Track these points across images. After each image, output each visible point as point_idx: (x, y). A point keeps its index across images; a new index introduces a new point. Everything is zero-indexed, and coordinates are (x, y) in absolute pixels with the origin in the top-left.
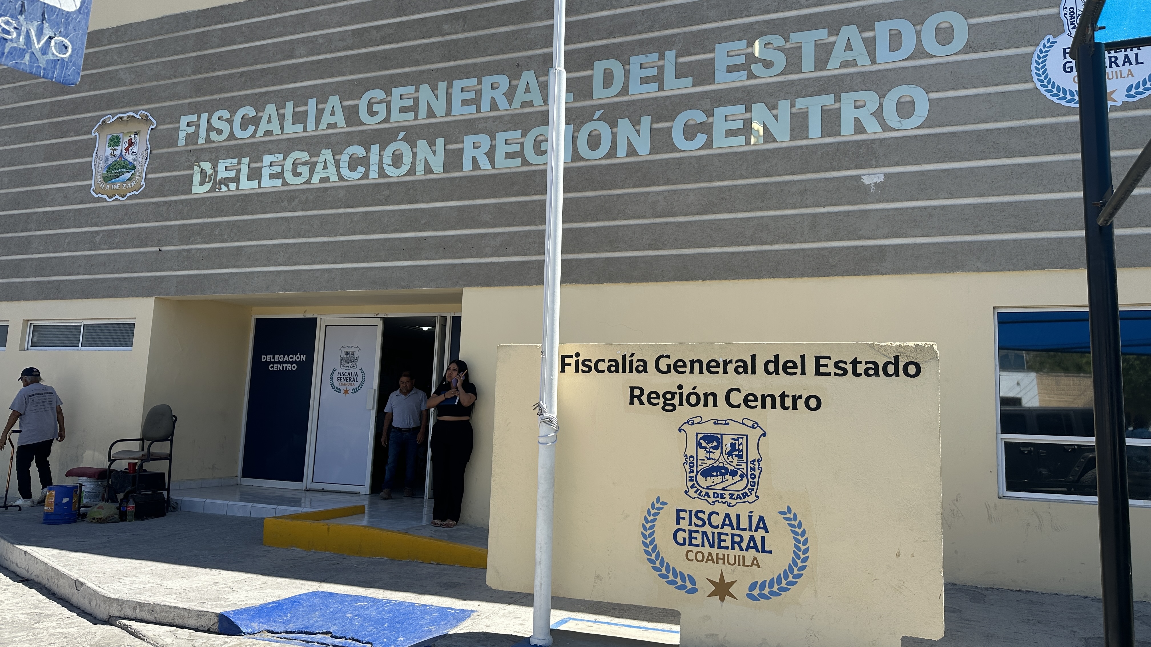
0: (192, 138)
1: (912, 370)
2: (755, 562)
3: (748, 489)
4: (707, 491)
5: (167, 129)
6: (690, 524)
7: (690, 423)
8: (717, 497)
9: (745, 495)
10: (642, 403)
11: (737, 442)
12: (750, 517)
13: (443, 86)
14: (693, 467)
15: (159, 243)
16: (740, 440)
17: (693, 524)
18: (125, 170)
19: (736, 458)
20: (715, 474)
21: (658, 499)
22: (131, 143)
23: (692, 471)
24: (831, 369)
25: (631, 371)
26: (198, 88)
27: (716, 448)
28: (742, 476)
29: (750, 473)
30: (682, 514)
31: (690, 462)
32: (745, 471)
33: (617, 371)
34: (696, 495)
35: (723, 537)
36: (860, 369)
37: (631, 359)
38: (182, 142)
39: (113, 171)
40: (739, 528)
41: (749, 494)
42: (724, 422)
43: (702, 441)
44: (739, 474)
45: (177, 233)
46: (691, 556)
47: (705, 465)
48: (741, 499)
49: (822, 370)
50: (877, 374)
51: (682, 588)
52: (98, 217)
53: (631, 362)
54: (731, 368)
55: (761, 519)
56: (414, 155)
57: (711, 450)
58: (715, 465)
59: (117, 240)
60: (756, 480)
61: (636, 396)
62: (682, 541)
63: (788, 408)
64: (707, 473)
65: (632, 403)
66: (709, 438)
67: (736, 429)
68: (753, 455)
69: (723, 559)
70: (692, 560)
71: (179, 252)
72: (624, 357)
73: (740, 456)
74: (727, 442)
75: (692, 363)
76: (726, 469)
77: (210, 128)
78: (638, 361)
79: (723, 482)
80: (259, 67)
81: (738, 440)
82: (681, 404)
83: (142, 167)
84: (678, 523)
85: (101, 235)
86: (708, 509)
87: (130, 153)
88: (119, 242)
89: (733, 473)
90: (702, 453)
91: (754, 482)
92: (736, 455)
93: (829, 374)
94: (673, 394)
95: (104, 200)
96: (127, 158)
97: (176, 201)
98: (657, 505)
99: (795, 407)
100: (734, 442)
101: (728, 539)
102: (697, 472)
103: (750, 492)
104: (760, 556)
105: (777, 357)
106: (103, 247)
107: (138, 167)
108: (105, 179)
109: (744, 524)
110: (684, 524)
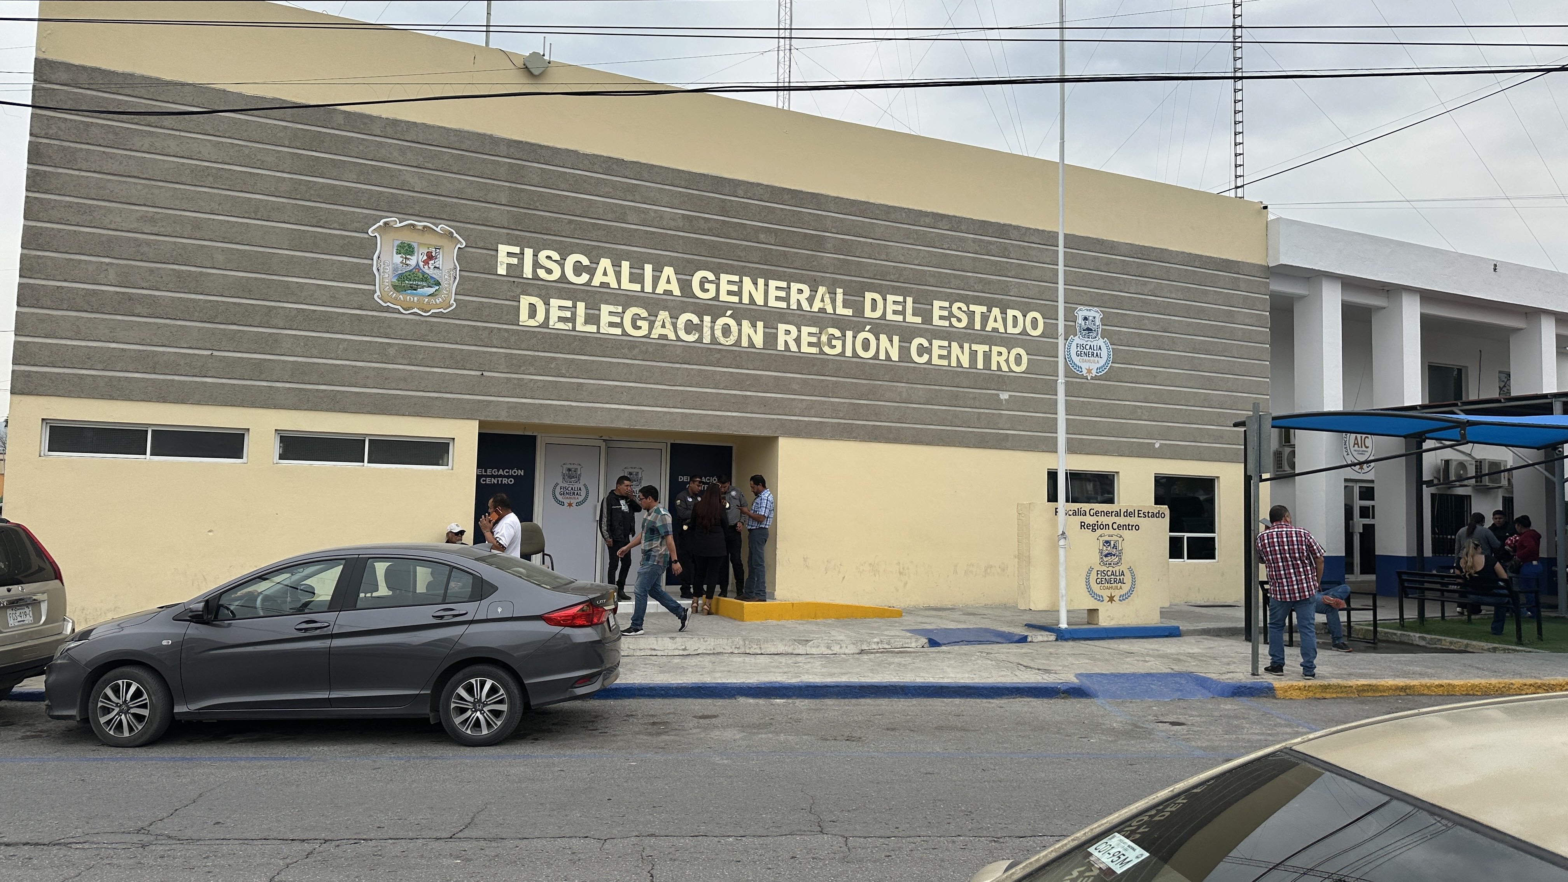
0: (514, 270)
1: (1163, 515)
2: (1121, 588)
3: (1119, 561)
4: (1106, 562)
5: (482, 254)
6: (1101, 576)
7: (1101, 536)
8: (1109, 565)
9: (1118, 563)
10: (1085, 529)
12: (1119, 571)
13: (761, 282)
15: (480, 368)
16: (1116, 542)
18: (425, 284)
20: (1109, 556)
21: (1091, 567)
23: (1101, 555)
24: (1142, 515)
27: (1109, 546)
28: (1117, 556)
29: (1119, 555)
30: (1098, 572)
31: (1101, 552)
32: (1117, 554)
34: (1103, 564)
35: (1111, 580)
36: (1150, 515)
38: (501, 271)
39: (407, 282)
40: (1116, 576)
42: (1112, 536)
43: (1105, 543)
45: (503, 359)
46: (1102, 588)
47: (1105, 553)
48: (1116, 564)
49: (1139, 515)
51: (1099, 600)
54: (1113, 514)
55: (1123, 571)
56: (740, 330)
57: (1107, 546)
58: (1108, 552)
59: (421, 357)
60: (1121, 557)
61: (1083, 526)
62: (1099, 583)
63: (1130, 530)
64: (1106, 556)
65: (1081, 528)
66: (1107, 542)
67: (1115, 538)
68: (1120, 548)
69: (1111, 588)
71: (508, 379)
74: (1112, 543)
76: (1112, 554)
77: (536, 265)
79: (1111, 558)
80: (590, 220)
82: (1098, 529)
83: (449, 286)
84: (1097, 576)
85: (398, 348)
86: (1107, 570)
87: (432, 267)
89: (1114, 555)
90: (1104, 548)
92: (1115, 548)
94: (1095, 525)
95: (397, 311)
97: (499, 329)
98: (1090, 570)
100: (1114, 543)
101: (1113, 580)
102: (1103, 556)
104: (1122, 585)
106: (400, 361)
107: (444, 284)
108: (395, 287)
109: (1118, 574)
110: (1099, 576)
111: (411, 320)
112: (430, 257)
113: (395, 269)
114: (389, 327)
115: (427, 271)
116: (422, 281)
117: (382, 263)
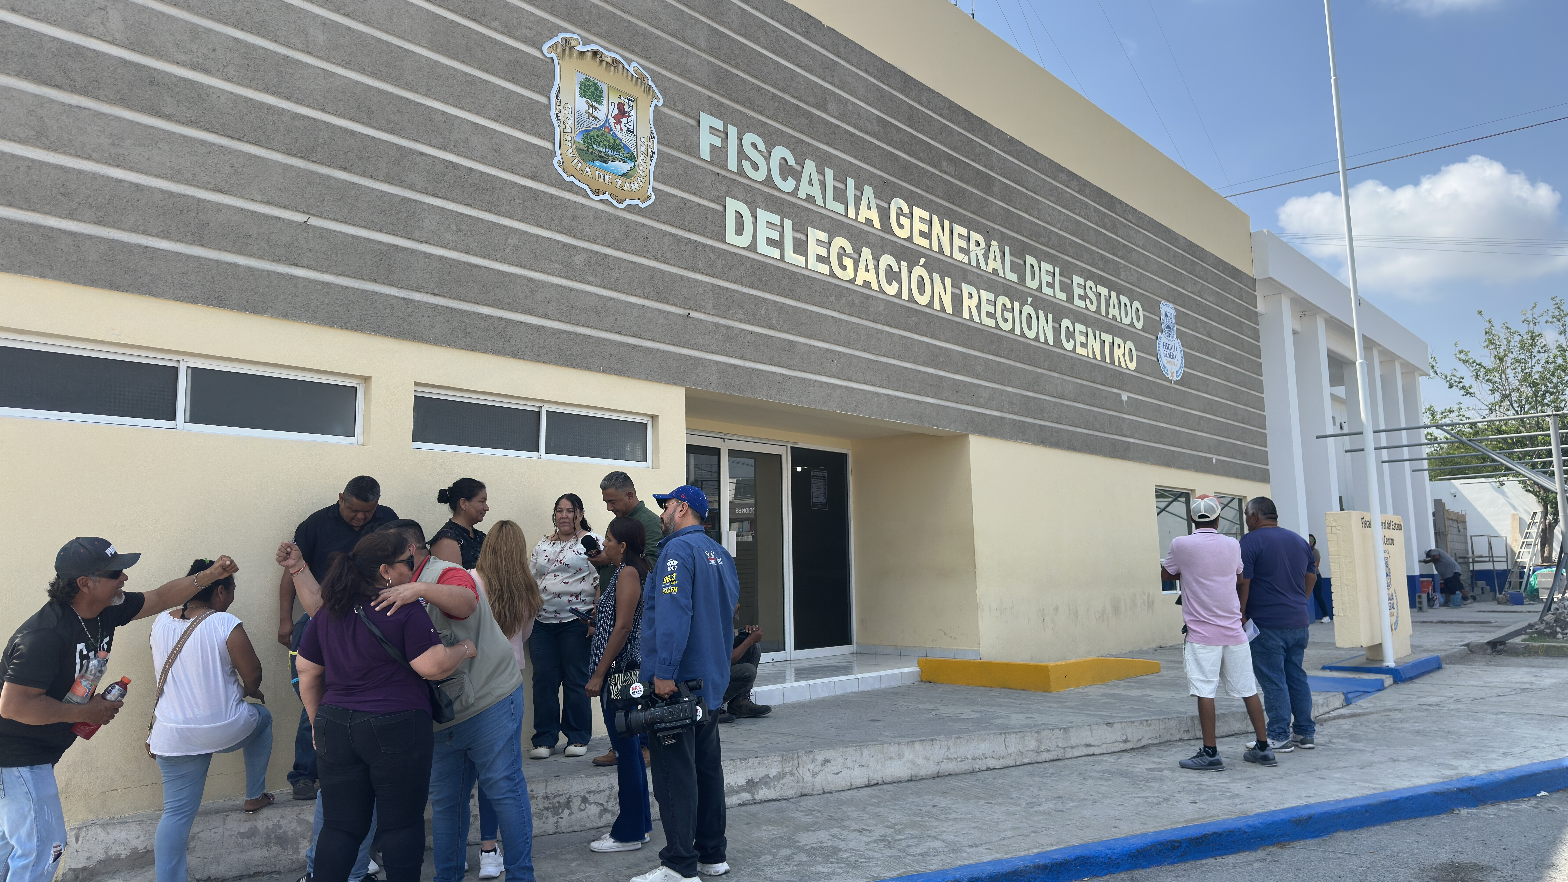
0: (718, 156)
5: (682, 121)
13: (946, 224)
15: (686, 304)
18: (616, 154)
26: (723, 83)
38: (706, 152)
39: (595, 146)
45: (710, 294)
56: (932, 287)
59: (615, 276)
71: (717, 326)
77: (742, 153)
87: (624, 128)
88: (618, 279)
95: (584, 193)
97: (703, 245)
106: (590, 279)
107: (640, 158)
108: (580, 151)
111: (602, 211)
112: (622, 113)
113: (579, 122)
114: (575, 219)
115: (619, 135)
116: (614, 149)
117: (561, 107)
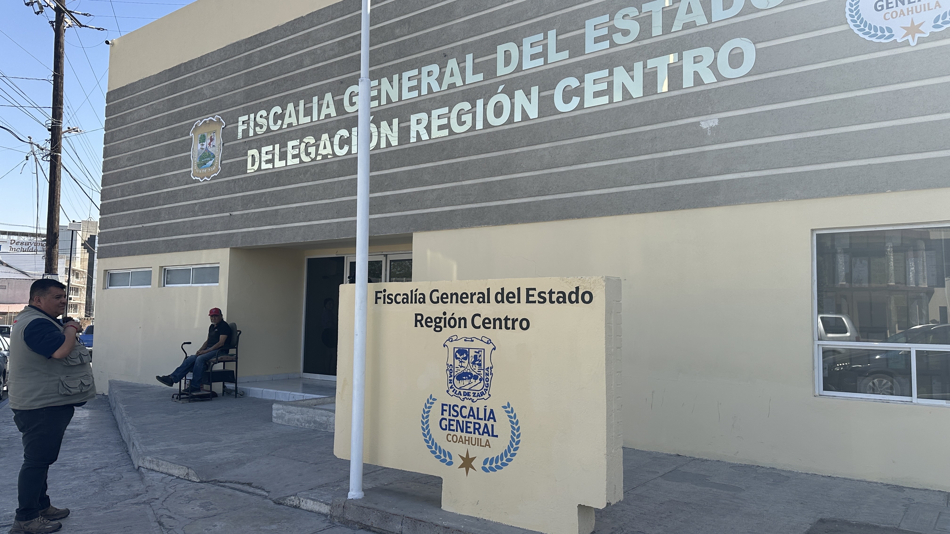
0: (246, 132)
1: (587, 297)
2: (488, 444)
3: (484, 389)
4: (460, 390)
5: (232, 128)
6: (450, 415)
7: (450, 340)
8: (466, 395)
9: (482, 394)
10: (422, 326)
11: (478, 354)
12: (485, 410)
13: (396, 77)
14: (452, 373)
15: (231, 210)
16: (480, 352)
17: (451, 415)
18: (209, 159)
19: (477, 366)
20: (464, 378)
21: (431, 396)
22: (212, 140)
23: (451, 376)
24: (536, 298)
25: (416, 302)
26: (249, 96)
27: (465, 359)
28: (481, 380)
29: (485, 377)
30: (445, 408)
31: (450, 369)
32: (482, 376)
33: (407, 302)
34: (453, 394)
35: (469, 425)
36: (554, 297)
37: (416, 293)
38: (240, 135)
39: (202, 160)
40: (478, 419)
41: (485, 393)
42: (470, 340)
43: (457, 354)
44: (479, 378)
45: (240, 201)
46: (450, 438)
47: (459, 372)
48: (480, 396)
49: (531, 299)
50: (564, 302)
51: (444, 461)
52: (196, 193)
53: (416, 295)
54: (475, 298)
55: (492, 411)
56: (379, 133)
57: (463, 360)
58: (465, 371)
59: (207, 209)
60: (489, 382)
61: (419, 321)
62: (445, 428)
63: (509, 328)
64: (460, 377)
65: (416, 326)
66: (461, 351)
67: (477, 344)
68: (488, 365)
69: (469, 441)
70: (450, 441)
71: (242, 215)
72: (412, 291)
73: (480, 365)
75: (452, 295)
76: (471, 374)
77: (256, 124)
78: (420, 294)
79: (469, 384)
80: (283, 76)
81: (478, 353)
82: (445, 326)
83: (219, 156)
84: (442, 414)
85: (198, 205)
86: (460, 404)
87: (212, 146)
88: (208, 210)
89: (476, 378)
90: (457, 362)
91: (488, 384)
92: (478, 364)
93: (535, 302)
94: (440, 318)
95: (198, 181)
96: (210, 150)
97: (238, 179)
98: (431, 401)
99: (513, 328)
100: (476, 354)
101: (472, 425)
102: (454, 377)
103: (485, 392)
105: (503, 289)
106: (200, 214)
108: (198, 166)
109: (481, 415)
110: (446, 414)
113: (199, 154)
116: (208, 157)
117: (194, 152)
